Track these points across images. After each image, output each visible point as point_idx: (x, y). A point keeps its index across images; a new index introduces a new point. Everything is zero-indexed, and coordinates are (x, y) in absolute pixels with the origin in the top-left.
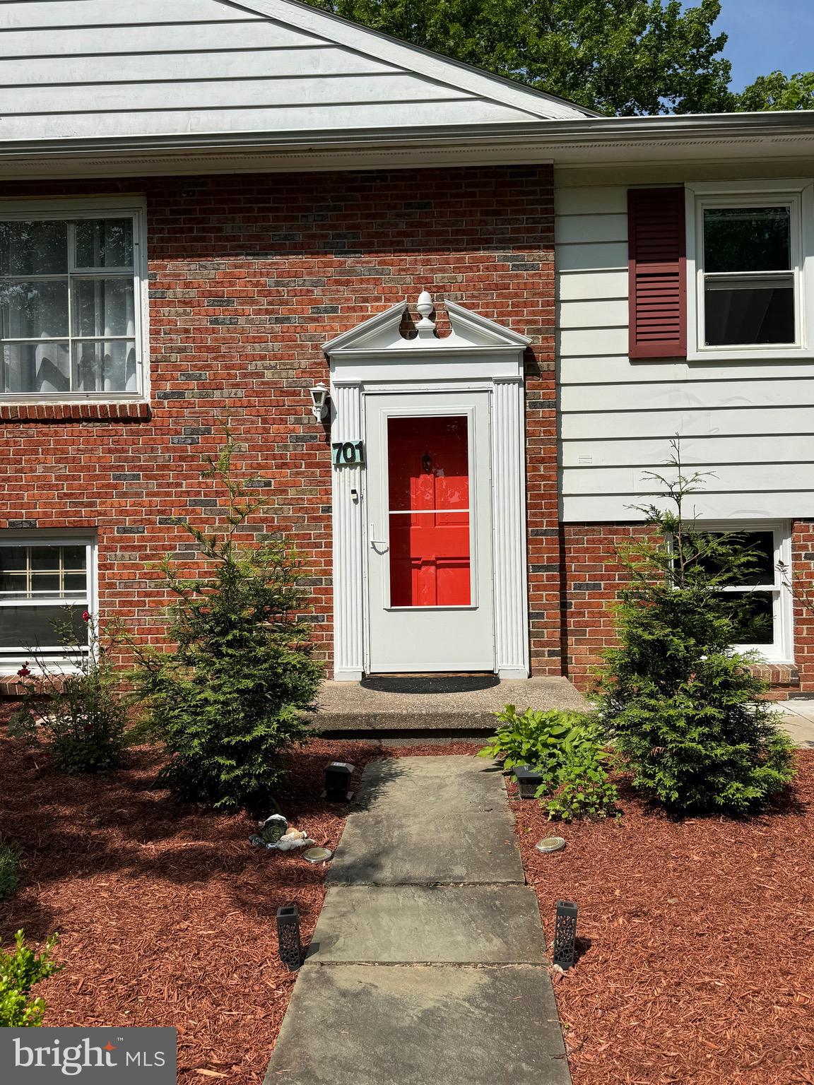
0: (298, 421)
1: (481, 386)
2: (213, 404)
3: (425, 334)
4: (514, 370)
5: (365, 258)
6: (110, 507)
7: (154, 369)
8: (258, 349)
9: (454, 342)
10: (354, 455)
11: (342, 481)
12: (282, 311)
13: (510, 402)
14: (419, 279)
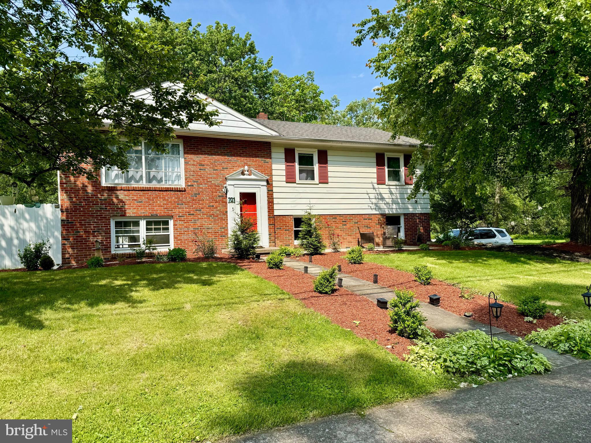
0: (220, 192)
1: (258, 186)
2: (200, 188)
3: (247, 175)
4: (265, 183)
5: (233, 158)
6: (177, 211)
7: (186, 179)
8: (210, 176)
9: (252, 177)
10: (232, 200)
11: (230, 206)
12: (216, 168)
13: (264, 190)
14: (245, 163)
